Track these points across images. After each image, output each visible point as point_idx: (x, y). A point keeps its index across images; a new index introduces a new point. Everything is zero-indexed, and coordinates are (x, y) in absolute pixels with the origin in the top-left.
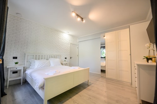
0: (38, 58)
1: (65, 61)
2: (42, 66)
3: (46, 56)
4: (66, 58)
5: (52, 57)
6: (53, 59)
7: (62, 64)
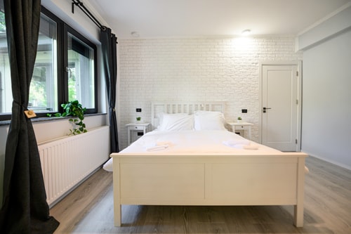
0: (171, 111)
1: (239, 119)
2: (174, 128)
3: (188, 107)
4: (244, 111)
5: (202, 109)
6: (204, 112)
7: (229, 128)
